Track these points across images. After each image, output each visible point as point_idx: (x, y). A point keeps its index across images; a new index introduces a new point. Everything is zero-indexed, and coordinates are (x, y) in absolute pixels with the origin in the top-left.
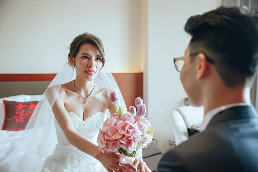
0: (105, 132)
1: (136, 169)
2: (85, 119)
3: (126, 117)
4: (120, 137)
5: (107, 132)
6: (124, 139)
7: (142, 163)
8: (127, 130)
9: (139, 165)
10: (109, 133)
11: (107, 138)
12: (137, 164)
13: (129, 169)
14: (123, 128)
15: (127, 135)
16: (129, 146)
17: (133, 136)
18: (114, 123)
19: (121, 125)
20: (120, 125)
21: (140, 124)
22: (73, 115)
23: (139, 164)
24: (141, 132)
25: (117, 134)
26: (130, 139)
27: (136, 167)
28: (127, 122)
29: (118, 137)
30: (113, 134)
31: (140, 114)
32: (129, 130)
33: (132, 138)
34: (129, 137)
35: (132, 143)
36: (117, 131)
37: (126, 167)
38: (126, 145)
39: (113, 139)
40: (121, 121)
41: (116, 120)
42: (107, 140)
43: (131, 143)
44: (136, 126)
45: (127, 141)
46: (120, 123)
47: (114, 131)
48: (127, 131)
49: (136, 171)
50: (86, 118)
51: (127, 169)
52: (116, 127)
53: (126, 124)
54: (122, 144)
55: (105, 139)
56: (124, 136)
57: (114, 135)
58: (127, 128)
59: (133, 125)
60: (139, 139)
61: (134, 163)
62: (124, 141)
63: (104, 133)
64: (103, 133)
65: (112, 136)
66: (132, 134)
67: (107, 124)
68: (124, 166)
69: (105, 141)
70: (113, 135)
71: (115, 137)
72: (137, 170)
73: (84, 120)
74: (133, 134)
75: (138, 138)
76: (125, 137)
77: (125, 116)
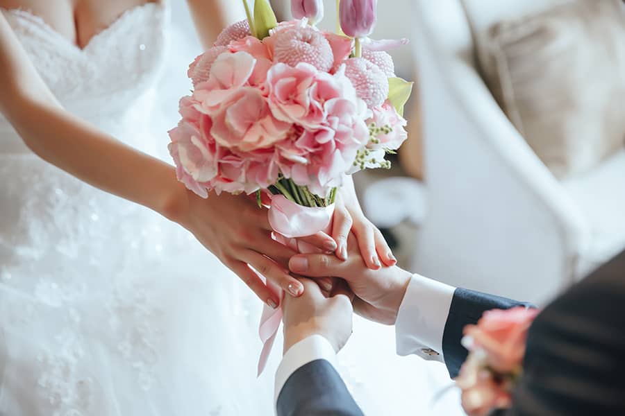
0: (214, 115)
1: (342, 254)
2: (87, 42)
3: (296, 43)
4: (281, 134)
5: (223, 116)
6: (299, 144)
7: (363, 227)
8: (308, 103)
9: (352, 236)
10: (231, 120)
11: (222, 142)
12: (346, 231)
13: (317, 253)
14: (291, 96)
15: (312, 126)
16: (321, 169)
17: (336, 126)
18: (249, 75)
19: (283, 82)
20: (274, 82)
21: (356, 71)
22: (33, 28)
23: (353, 232)
24: (364, 104)
25: (267, 121)
26: (322, 140)
27: (342, 244)
28: (303, 66)
29: (273, 136)
30: (249, 122)
31: (355, 26)
32: (317, 104)
33: (329, 137)
34: (319, 132)
35: (331, 157)
36: (267, 111)
37: (302, 248)
38: (308, 166)
39: (249, 145)
40: (280, 67)
41: (255, 61)
42: (222, 148)
43: (325, 158)
44: (341, 82)
45: (311, 150)
46: (274, 72)
47: (253, 110)
48: (311, 106)
49: (343, 260)
50: (91, 36)
51: (305, 256)
52: (257, 90)
53: (300, 78)
54: (289, 163)
55: (212, 146)
56: (298, 129)
57: (253, 129)
58: (307, 95)
59: (332, 81)
60: (360, 138)
61: (332, 229)
62: (300, 150)
63: (208, 121)
64: (201, 121)
65: (245, 134)
66: (331, 118)
67: (211, 79)
68: (293, 242)
69: (217, 154)
70: (251, 126)
71: (261, 138)
72: (345, 255)
73: (80, 42)
74: (336, 119)
75: (356, 136)
76: (304, 134)
77: (289, 38)
